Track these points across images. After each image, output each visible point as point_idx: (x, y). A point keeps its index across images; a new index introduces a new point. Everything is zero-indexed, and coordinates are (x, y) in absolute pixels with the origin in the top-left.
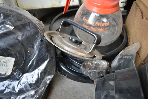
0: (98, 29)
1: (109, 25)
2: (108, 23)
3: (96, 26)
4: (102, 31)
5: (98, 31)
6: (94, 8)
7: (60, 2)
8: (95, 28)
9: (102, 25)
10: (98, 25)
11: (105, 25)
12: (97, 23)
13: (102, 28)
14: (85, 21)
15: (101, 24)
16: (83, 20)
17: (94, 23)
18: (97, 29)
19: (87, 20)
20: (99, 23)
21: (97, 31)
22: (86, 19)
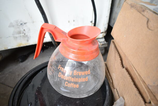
0: (78, 79)
1: (90, 73)
2: (88, 71)
3: (74, 75)
4: (82, 81)
5: (78, 81)
6: (70, 55)
7: (28, 41)
8: (74, 78)
9: (82, 75)
10: (77, 75)
11: (85, 74)
12: (75, 72)
13: (82, 78)
14: (60, 69)
15: (81, 73)
16: (58, 68)
17: (72, 72)
18: (76, 79)
19: (63, 68)
20: (78, 72)
21: (76, 81)
22: (61, 68)
